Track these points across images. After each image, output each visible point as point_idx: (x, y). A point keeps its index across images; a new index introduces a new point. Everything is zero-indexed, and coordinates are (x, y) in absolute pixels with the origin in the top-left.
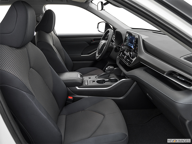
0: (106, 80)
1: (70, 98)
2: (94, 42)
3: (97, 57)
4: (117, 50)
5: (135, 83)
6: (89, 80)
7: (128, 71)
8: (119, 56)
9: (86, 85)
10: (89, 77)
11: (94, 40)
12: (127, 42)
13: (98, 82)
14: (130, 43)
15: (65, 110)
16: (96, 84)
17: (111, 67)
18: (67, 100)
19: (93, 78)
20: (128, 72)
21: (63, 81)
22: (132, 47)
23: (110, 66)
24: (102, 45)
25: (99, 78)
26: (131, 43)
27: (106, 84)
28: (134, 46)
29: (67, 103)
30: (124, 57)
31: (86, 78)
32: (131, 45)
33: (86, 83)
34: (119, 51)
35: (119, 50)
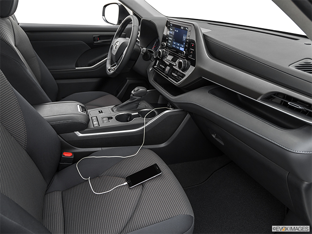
0: (133, 114)
1: (68, 155)
2: (99, 42)
3: (109, 70)
4: (147, 57)
5: (188, 116)
6: (100, 116)
7: (175, 95)
8: (154, 68)
9: (95, 126)
10: (100, 109)
11: (100, 37)
12: (170, 40)
13: (119, 118)
14: (175, 41)
15: (57, 182)
16: (114, 123)
17: (141, 89)
18: (61, 159)
19: (108, 111)
20: (176, 97)
21: (49, 121)
22: (182, 49)
23: (139, 88)
24: (118, 47)
25: (118, 110)
26: (179, 43)
27: (135, 121)
28: (185, 48)
29: (61, 165)
30: (164, 69)
31: (93, 113)
32: (180, 47)
33: (95, 123)
34: (150, 59)
35: (151, 57)
